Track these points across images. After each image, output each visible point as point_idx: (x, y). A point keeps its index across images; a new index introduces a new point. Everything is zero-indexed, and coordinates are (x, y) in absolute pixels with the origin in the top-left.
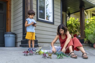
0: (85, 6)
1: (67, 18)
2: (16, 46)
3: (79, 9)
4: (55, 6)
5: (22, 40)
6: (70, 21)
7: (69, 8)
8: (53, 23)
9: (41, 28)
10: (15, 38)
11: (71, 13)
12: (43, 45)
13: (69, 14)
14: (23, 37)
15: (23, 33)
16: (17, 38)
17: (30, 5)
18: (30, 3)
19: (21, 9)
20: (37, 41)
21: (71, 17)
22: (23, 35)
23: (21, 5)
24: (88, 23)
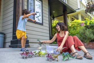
0: (67, 10)
1: (52, 21)
2: (4, 46)
3: (63, 13)
4: (43, 9)
5: (12, 40)
6: (54, 24)
7: (54, 12)
8: (42, 24)
9: (31, 28)
10: (4, 38)
11: (55, 17)
12: (33, 45)
13: (54, 18)
14: (13, 37)
15: (13, 32)
16: (6, 38)
17: (21, 5)
18: (21, 3)
19: (12, 9)
20: (28, 41)
21: (55, 20)
22: (13, 35)
23: (12, 5)
24: (70, 26)
